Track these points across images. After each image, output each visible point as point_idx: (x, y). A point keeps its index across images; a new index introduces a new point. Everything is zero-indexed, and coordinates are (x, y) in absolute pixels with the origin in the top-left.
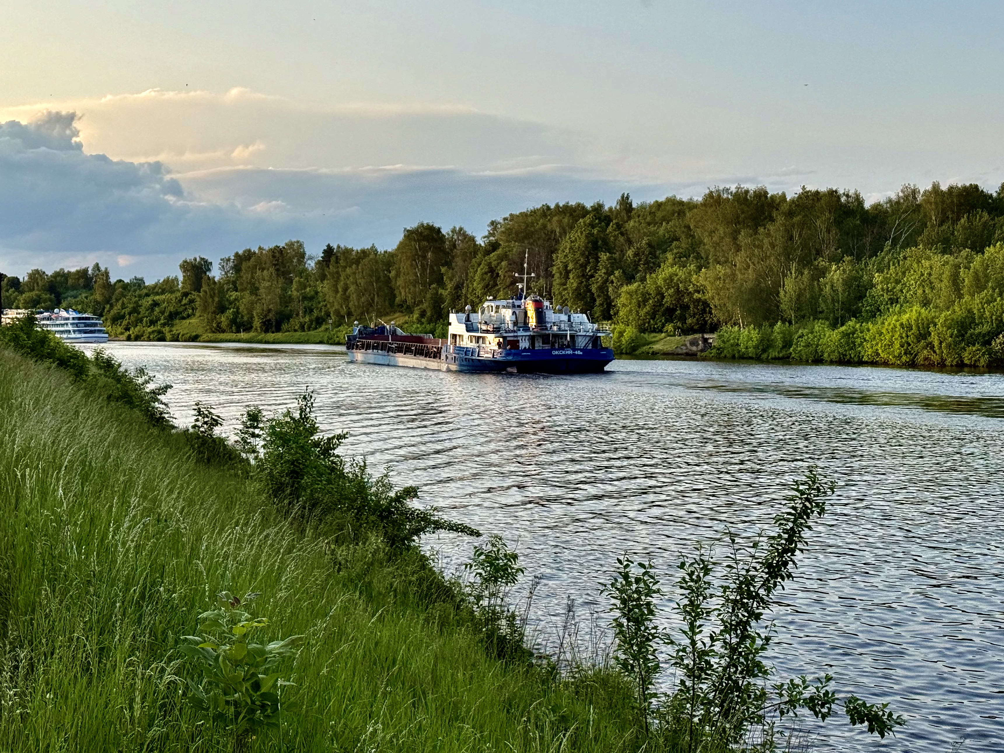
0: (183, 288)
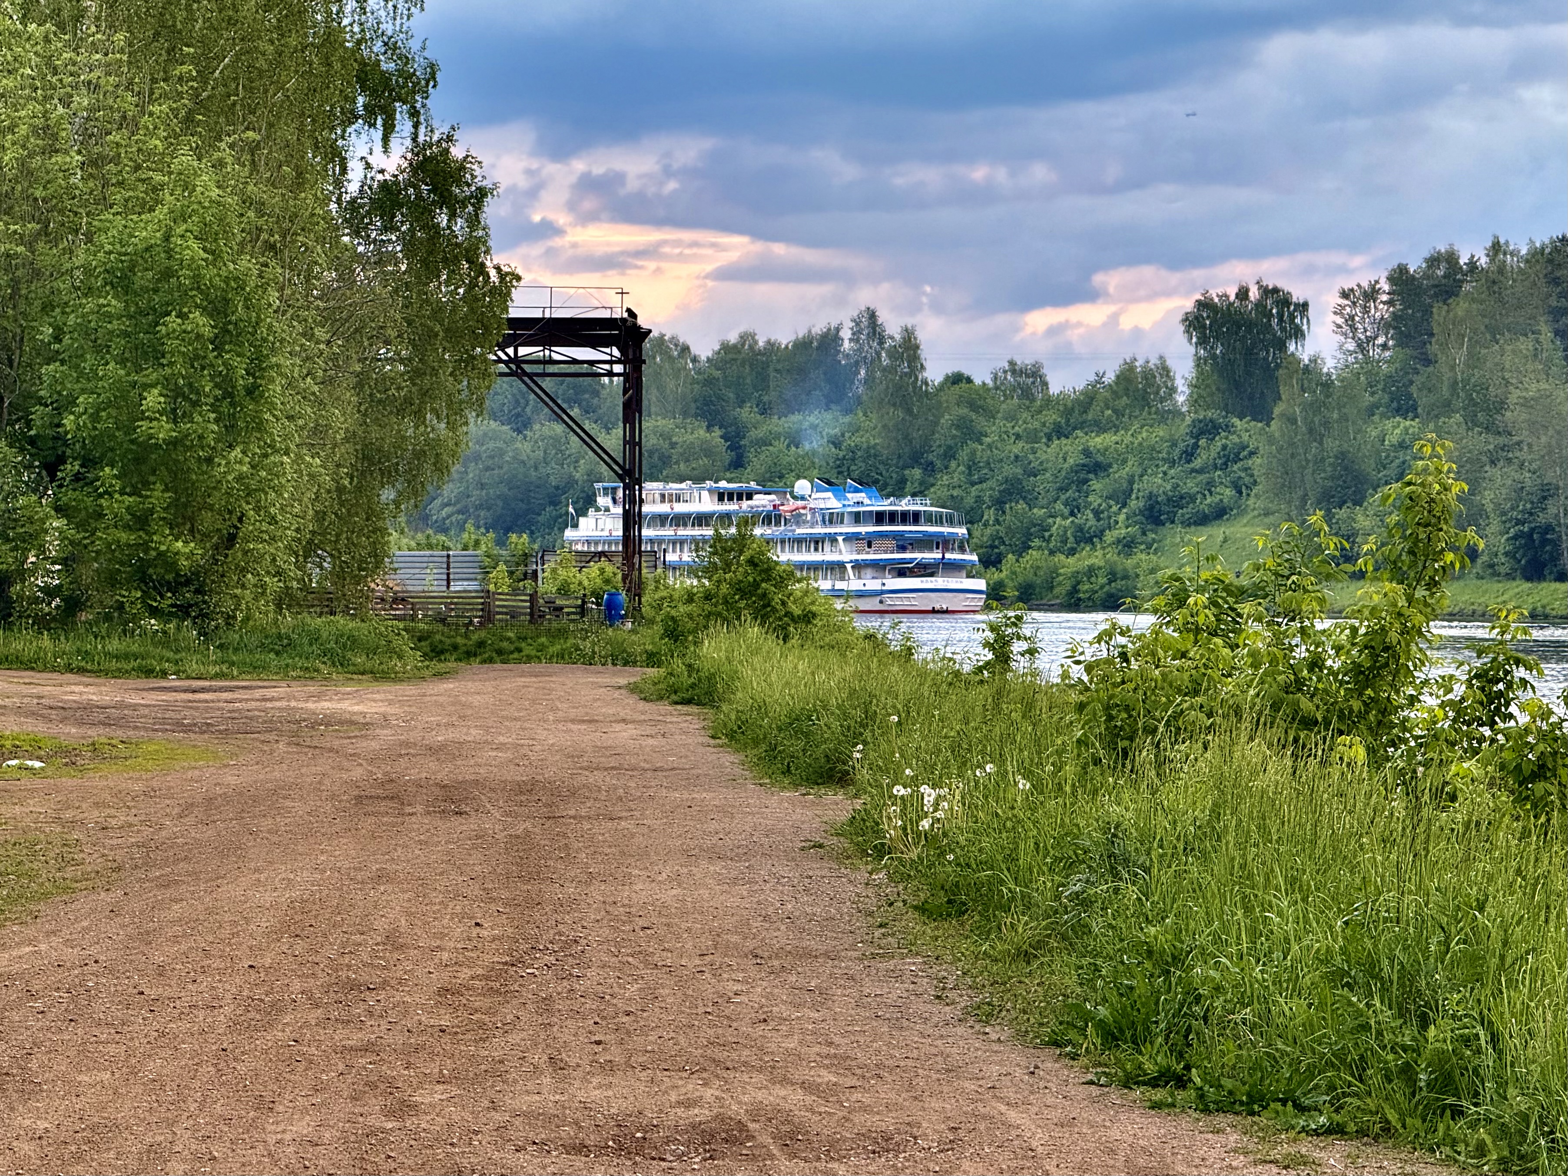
0: (1195, 402)
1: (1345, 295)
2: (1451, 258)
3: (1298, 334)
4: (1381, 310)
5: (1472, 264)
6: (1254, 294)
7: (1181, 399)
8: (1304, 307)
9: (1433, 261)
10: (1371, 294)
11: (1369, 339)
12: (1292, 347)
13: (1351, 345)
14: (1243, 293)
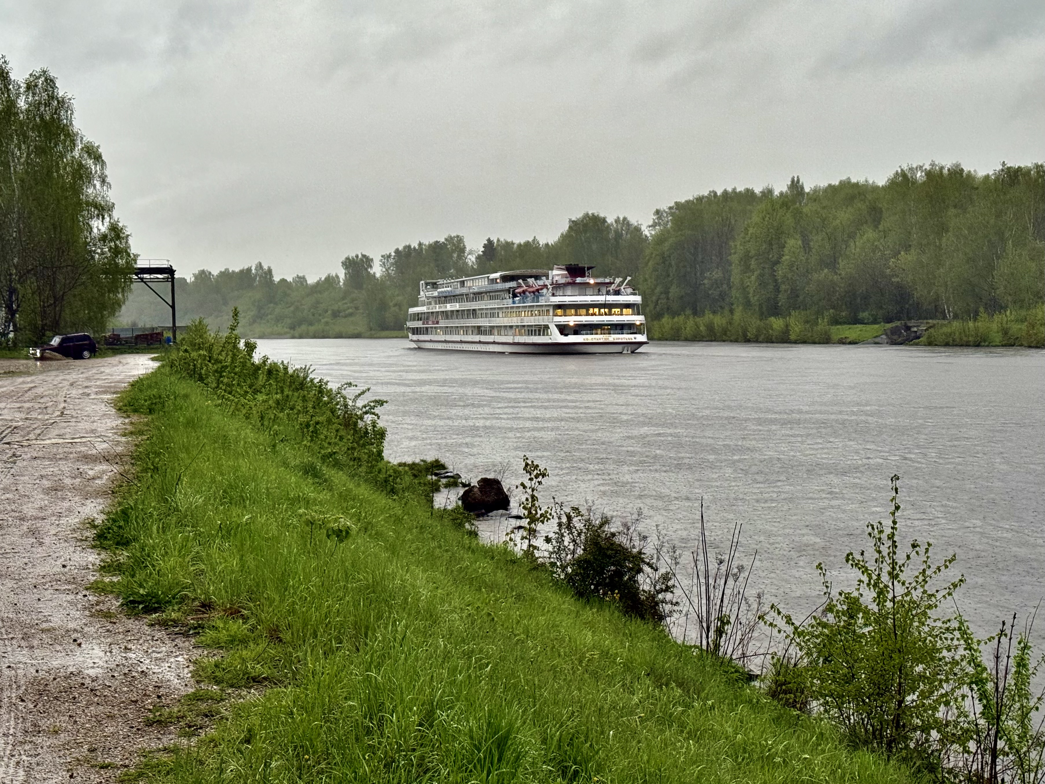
0: (344, 284)
1: (382, 256)
2: (409, 247)
3: (371, 267)
4: (392, 261)
5: (414, 248)
6: (360, 256)
7: (341, 284)
8: (372, 260)
9: (405, 247)
10: (389, 256)
11: (389, 268)
12: (369, 270)
13: (384, 270)
14: (357, 256)
